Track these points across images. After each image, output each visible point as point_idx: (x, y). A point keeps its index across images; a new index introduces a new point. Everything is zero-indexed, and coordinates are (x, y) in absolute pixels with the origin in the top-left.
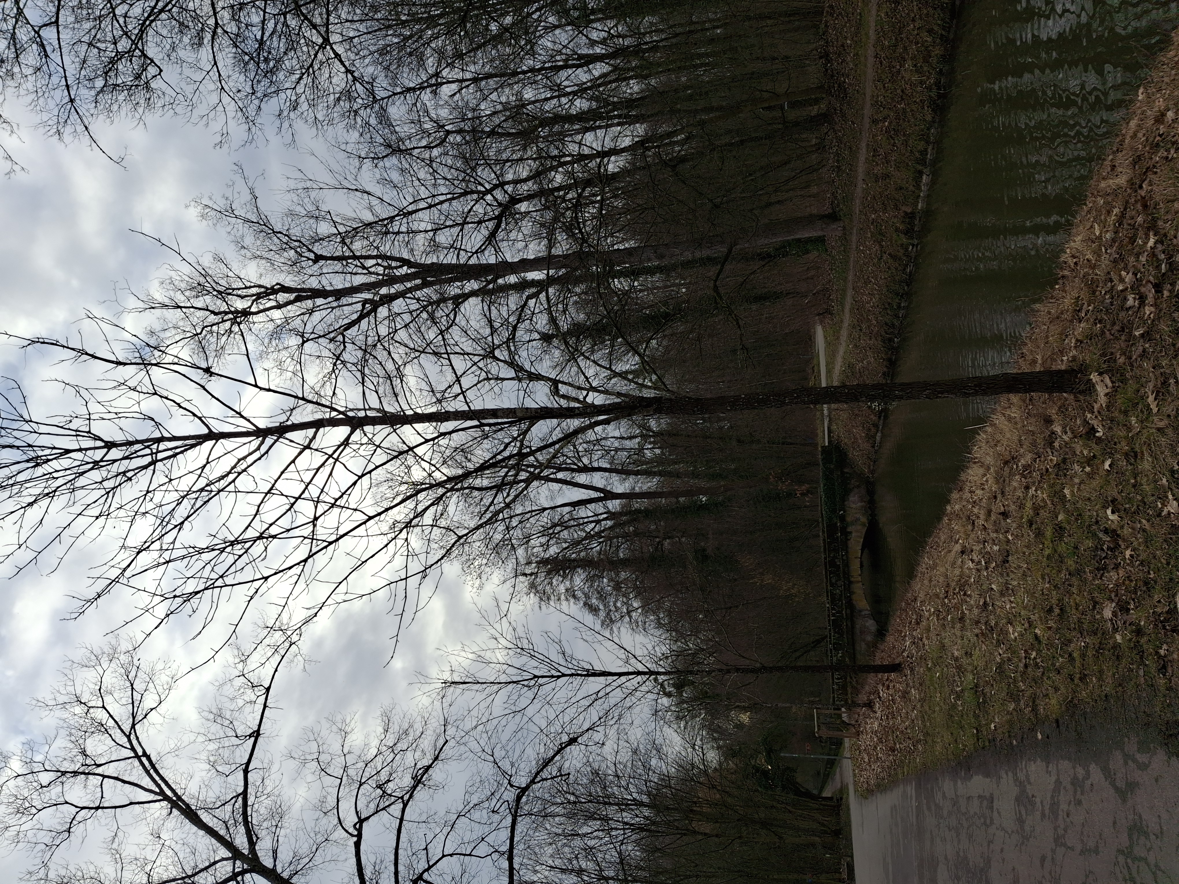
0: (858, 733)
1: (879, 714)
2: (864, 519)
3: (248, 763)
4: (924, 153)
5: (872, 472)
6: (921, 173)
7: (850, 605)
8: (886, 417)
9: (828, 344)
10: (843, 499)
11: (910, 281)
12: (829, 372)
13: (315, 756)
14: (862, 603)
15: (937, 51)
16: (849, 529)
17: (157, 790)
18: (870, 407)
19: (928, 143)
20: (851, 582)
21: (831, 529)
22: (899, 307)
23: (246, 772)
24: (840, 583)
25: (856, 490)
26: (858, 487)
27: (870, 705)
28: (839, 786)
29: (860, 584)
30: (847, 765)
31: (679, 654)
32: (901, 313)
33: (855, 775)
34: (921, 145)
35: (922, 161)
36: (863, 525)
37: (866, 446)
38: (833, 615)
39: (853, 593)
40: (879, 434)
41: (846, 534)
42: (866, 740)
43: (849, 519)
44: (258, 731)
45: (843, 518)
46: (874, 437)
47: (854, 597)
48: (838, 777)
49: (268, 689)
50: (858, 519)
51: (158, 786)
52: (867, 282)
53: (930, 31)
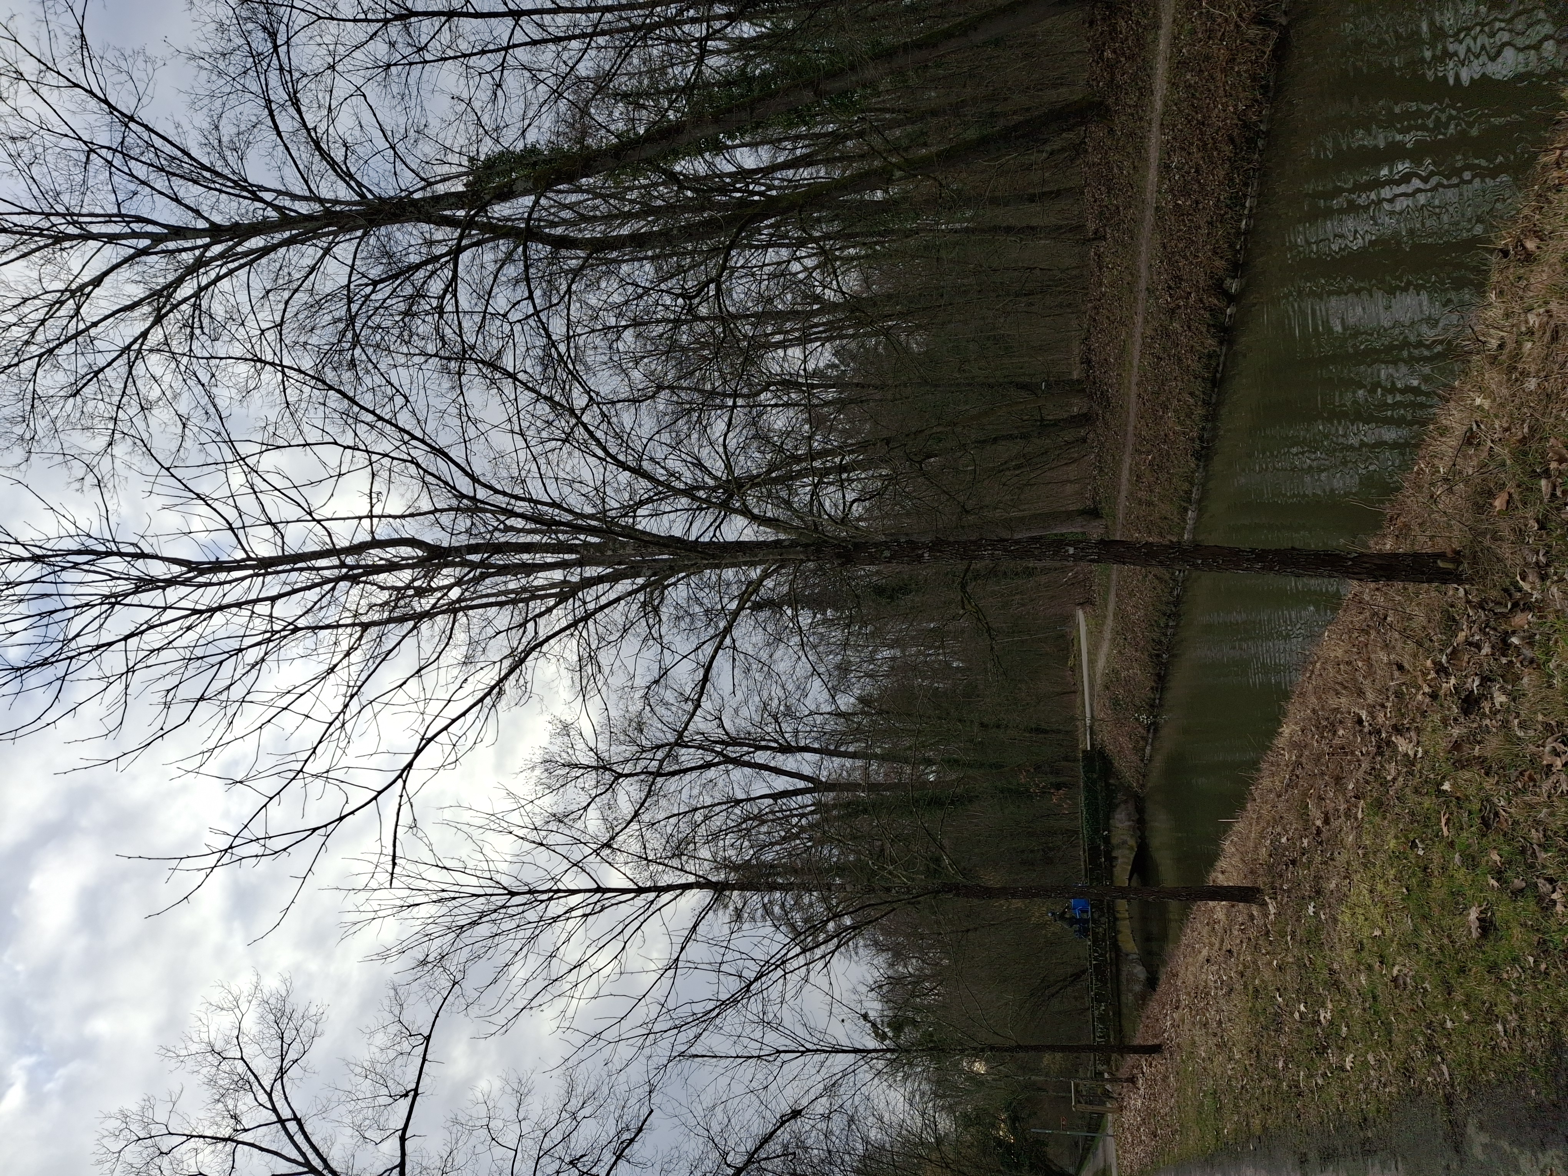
0: (1121, 1109)
1: (1142, 1092)
2: (1132, 842)
3: (405, 1130)
4: (1189, 493)
5: (1142, 786)
6: (1186, 510)
7: (1116, 947)
8: (1156, 731)
9: (1090, 633)
10: (1108, 818)
11: (1178, 601)
12: (1092, 662)
13: (485, 1122)
14: (1129, 944)
15: (1200, 411)
16: (1114, 854)
17: (301, 1159)
18: (1137, 719)
19: (1192, 484)
20: (1116, 919)
21: (1093, 852)
22: (1167, 626)
23: (403, 1139)
24: (1103, 919)
25: (1123, 806)
26: (1126, 802)
27: (1132, 1080)
28: (1102, 1165)
29: (1127, 922)
30: (1111, 1143)
31: (895, 981)
32: (1169, 631)
33: (1118, 1157)
34: (1186, 486)
35: (1189, 501)
36: (1131, 848)
37: (1135, 758)
38: (1096, 959)
39: (1119, 932)
40: (1149, 748)
41: (1111, 859)
42: (1130, 1118)
43: (1115, 841)
44: (416, 1090)
45: (1107, 840)
46: (1144, 750)
47: (1120, 937)
48: (1100, 1152)
49: (428, 1039)
50: (1125, 842)
51: (303, 1154)
52: (1131, 594)
53: (1192, 394)
